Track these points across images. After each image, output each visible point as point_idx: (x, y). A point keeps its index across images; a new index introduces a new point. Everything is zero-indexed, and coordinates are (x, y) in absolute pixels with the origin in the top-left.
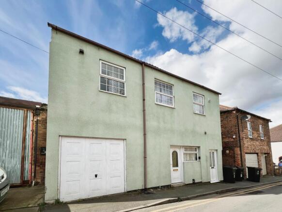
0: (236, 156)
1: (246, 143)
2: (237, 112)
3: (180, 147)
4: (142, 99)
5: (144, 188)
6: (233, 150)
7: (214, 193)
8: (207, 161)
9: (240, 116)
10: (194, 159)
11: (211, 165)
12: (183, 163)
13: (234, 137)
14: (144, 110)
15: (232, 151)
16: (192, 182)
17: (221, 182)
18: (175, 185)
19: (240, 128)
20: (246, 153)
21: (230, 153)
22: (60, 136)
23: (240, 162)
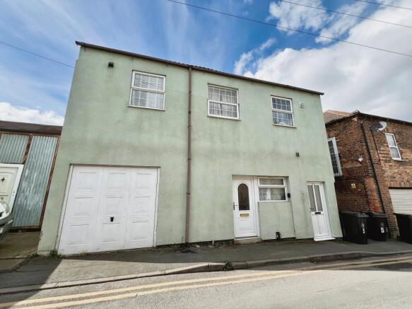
0: (369, 193)
1: (388, 171)
2: (359, 119)
3: (252, 177)
4: (187, 112)
5: (184, 242)
6: (363, 183)
7: (304, 260)
8: (303, 200)
9: (367, 124)
10: (279, 197)
11: (313, 209)
12: (258, 203)
13: (360, 160)
14: (189, 126)
15: (360, 185)
16: (274, 237)
17: (337, 240)
18: (243, 241)
19: (371, 144)
20: (390, 188)
21: (357, 187)
22: (71, 164)
23: (378, 205)
